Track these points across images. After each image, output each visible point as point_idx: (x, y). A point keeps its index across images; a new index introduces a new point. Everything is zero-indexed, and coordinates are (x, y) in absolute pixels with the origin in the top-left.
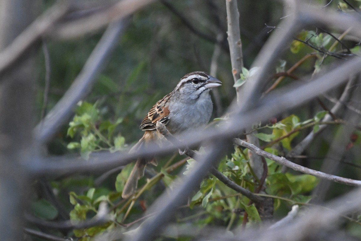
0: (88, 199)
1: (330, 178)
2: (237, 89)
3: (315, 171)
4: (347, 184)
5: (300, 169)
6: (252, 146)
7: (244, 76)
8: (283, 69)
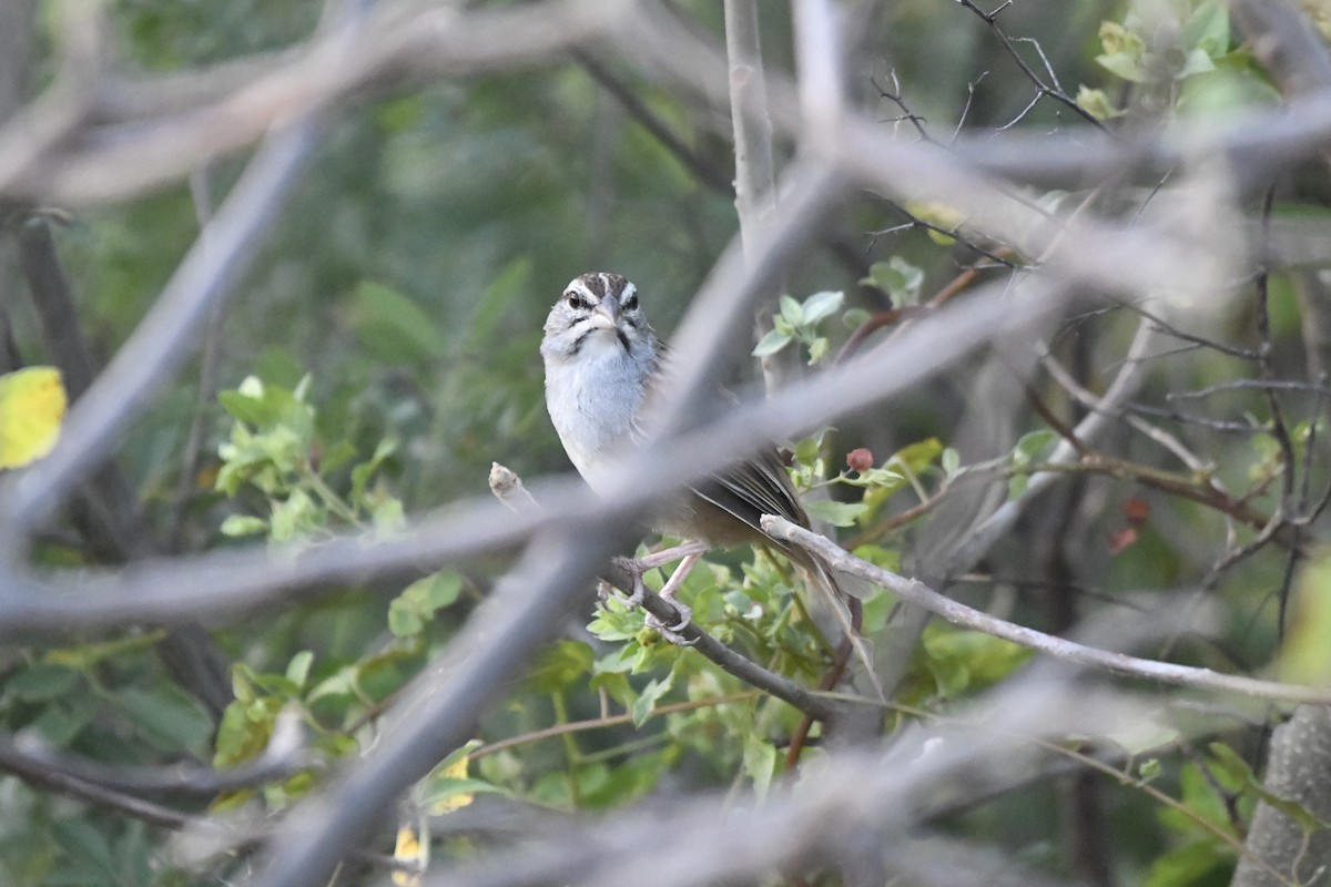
0: (292, 686)
1: (1061, 651)
2: (764, 361)
3: (1014, 626)
4: (1112, 671)
5: (967, 618)
6: (823, 541)
7: (785, 321)
8: (915, 295)
